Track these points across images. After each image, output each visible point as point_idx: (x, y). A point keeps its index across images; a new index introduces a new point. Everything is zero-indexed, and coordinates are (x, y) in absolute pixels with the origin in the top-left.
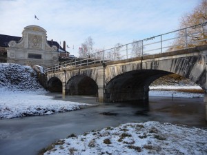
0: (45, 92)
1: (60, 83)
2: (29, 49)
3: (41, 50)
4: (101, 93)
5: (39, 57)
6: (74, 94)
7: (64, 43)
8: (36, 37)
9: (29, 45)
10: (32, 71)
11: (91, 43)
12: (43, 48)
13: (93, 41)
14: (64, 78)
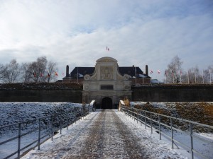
2: (101, 80)
5: (111, 87)
8: (107, 68)
9: (101, 77)
11: (179, 63)
12: (115, 78)
13: (180, 61)
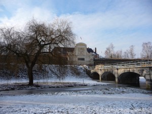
0: (90, 79)
1: (98, 75)
2: (78, 55)
3: (84, 55)
4: (117, 80)
5: (83, 59)
6: (105, 80)
7: (96, 48)
9: (78, 53)
10: (83, 69)
11: (113, 47)
14: (100, 73)
